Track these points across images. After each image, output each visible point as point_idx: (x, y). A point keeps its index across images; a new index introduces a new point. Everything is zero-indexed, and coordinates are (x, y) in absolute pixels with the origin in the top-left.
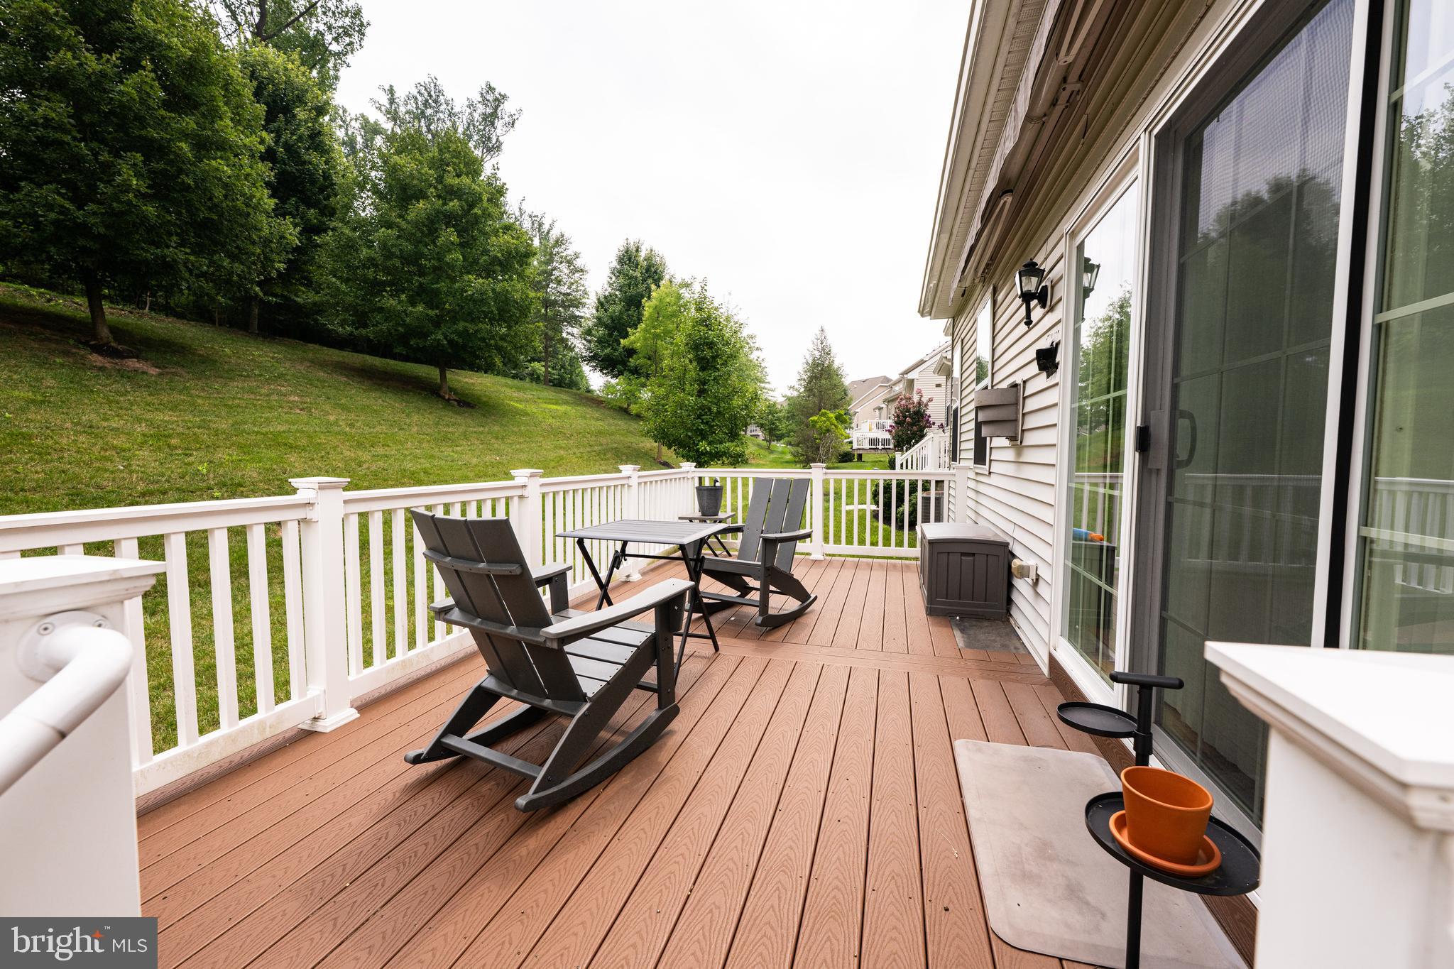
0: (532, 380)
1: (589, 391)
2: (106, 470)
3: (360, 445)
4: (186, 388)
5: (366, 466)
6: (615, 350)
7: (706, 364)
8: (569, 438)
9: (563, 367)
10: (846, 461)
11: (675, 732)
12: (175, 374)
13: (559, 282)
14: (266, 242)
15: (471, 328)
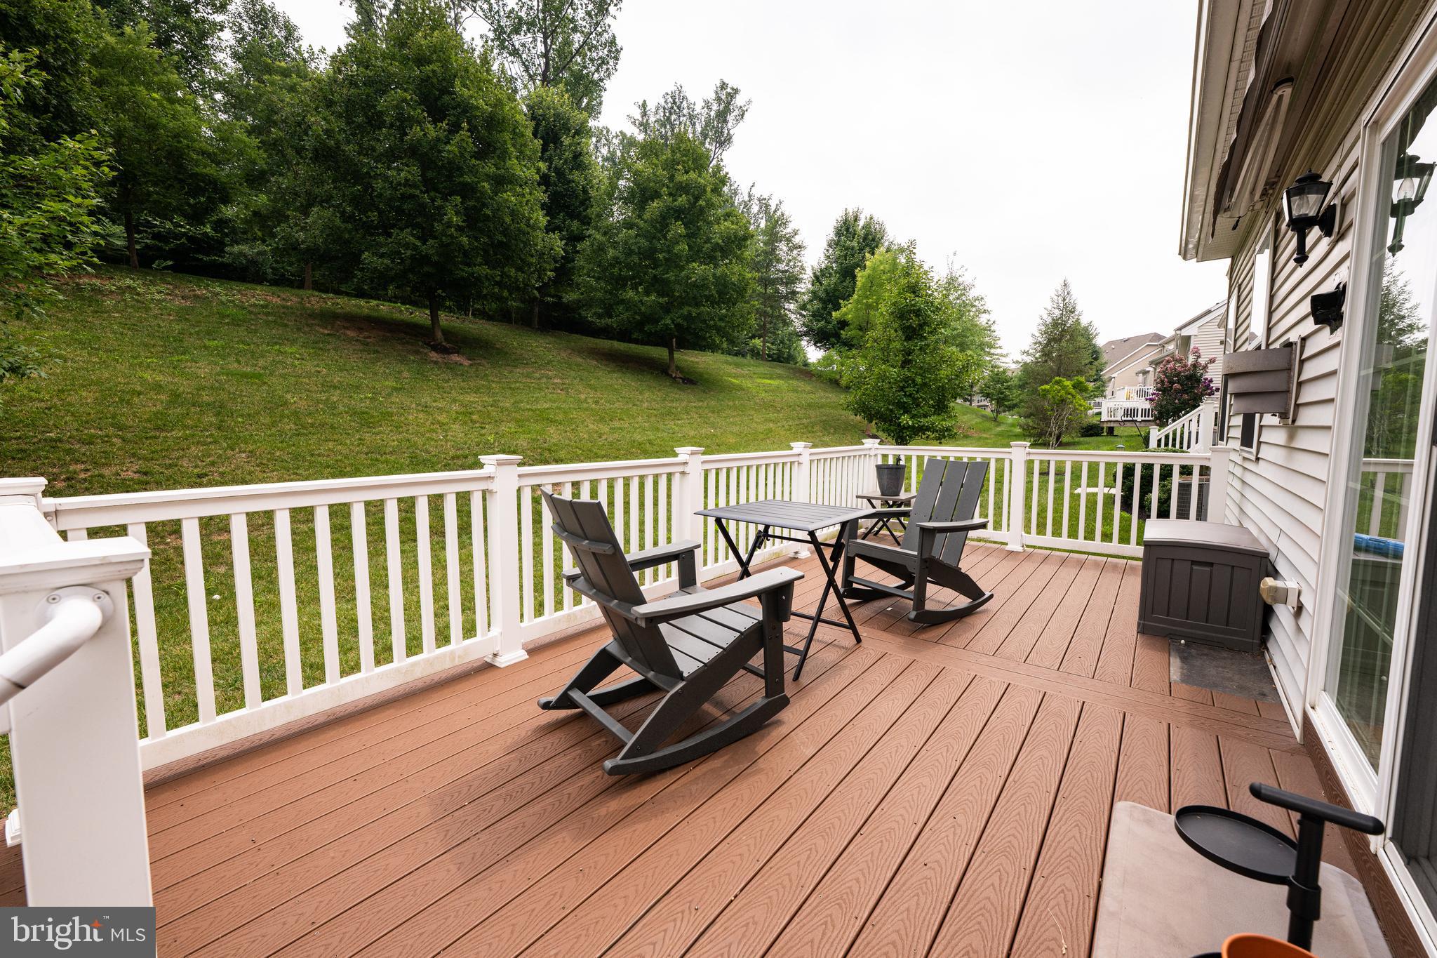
0: (752, 356)
1: (806, 364)
2: (433, 439)
3: (602, 419)
4: (486, 375)
5: (604, 437)
6: (830, 323)
7: (911, 333)
8: (779, 412)
9: (782, 342)
10: (1091, 435)
11: (784, 723)
12: (480, 364)
13: (779, 261)
14: (542, 254)
15: (694, 312)
